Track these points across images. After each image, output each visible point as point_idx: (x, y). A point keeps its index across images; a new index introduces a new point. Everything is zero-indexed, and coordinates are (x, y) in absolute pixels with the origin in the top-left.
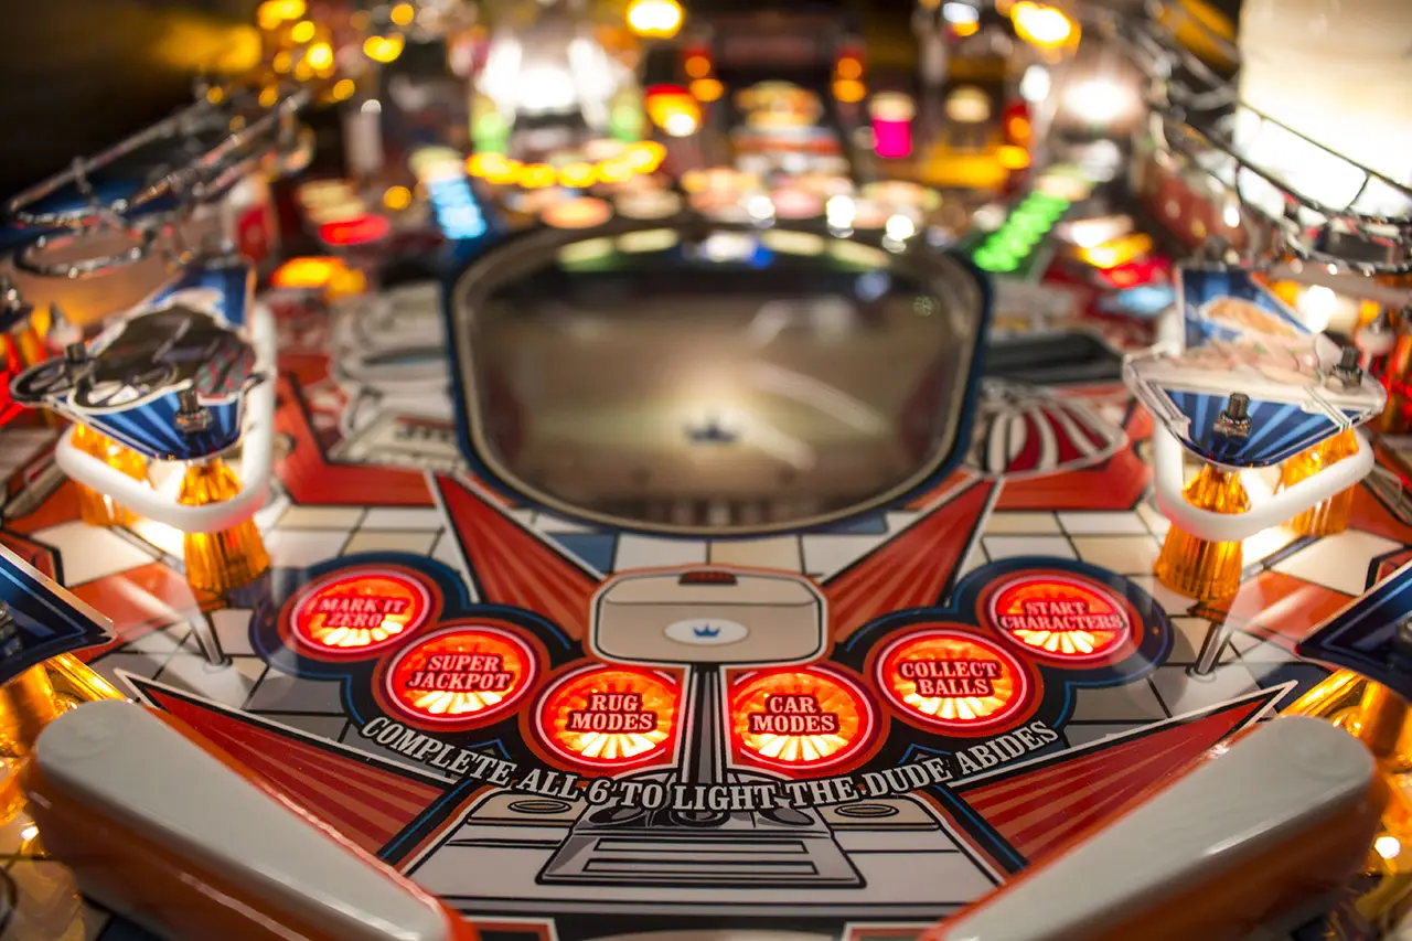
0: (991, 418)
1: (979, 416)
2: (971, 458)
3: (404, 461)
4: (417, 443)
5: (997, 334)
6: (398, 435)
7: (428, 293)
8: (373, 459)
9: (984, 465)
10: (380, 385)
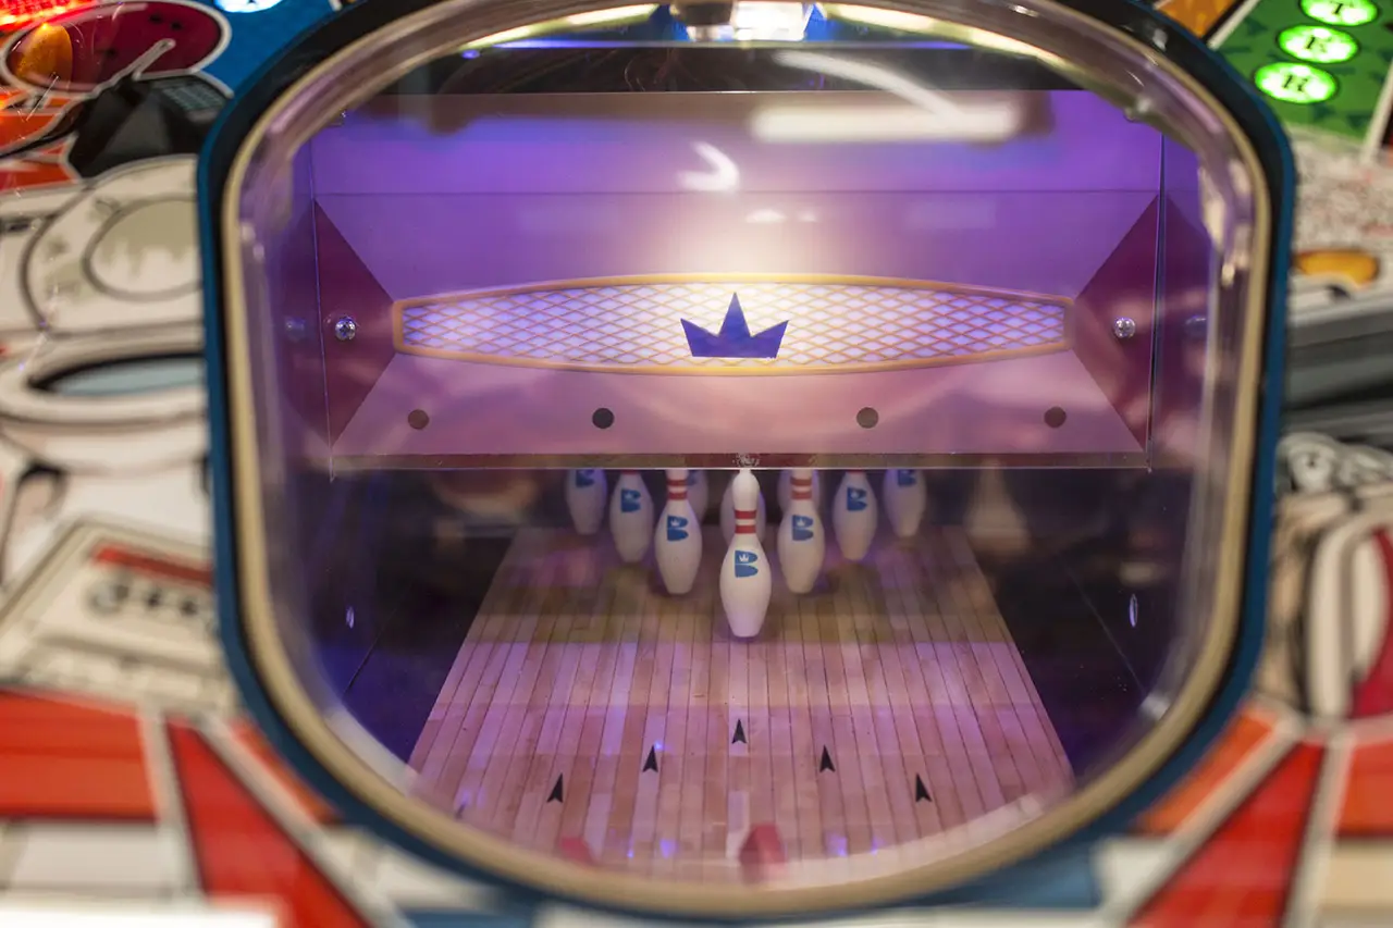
0: (1310, 546)
1: (1283, 542)
2: (1273, 673)
3: (102, 680)
4: (135, 629)
5: (1308, 301)
6: (94, 603)
7: (175, 177)
8: (36, 677)
9: (1303, 701)
10: (58, 450)
